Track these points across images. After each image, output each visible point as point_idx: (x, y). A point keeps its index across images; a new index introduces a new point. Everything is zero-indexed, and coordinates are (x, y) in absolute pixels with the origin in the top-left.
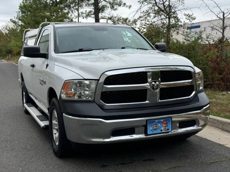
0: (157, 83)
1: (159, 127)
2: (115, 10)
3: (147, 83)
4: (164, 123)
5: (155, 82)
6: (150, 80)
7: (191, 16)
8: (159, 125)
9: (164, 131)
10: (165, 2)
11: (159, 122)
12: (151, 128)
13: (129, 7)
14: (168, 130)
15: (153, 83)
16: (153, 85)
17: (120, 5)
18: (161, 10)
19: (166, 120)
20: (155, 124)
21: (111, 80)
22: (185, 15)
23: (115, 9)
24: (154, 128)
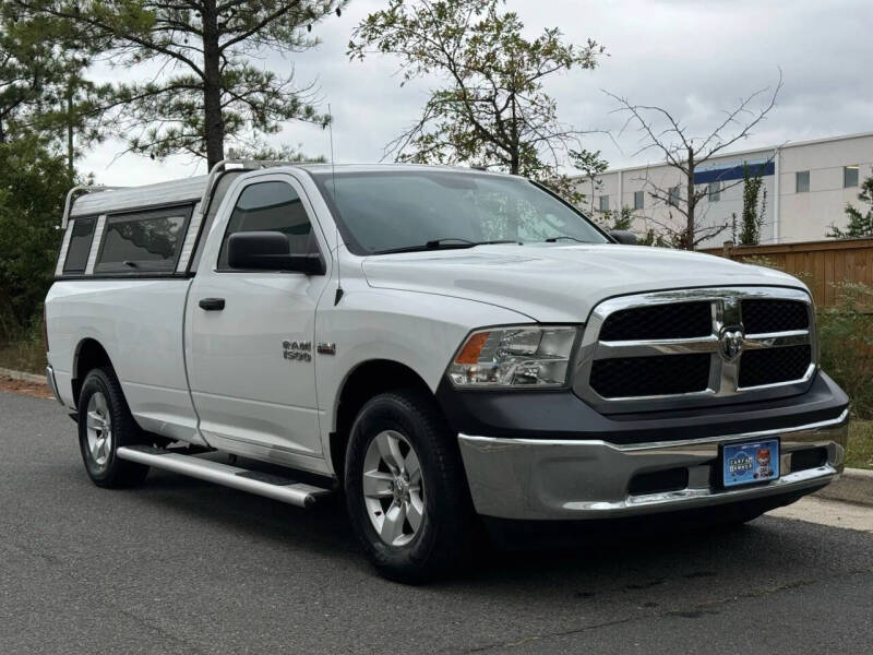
0: (737, 334)
2: (271, 130)
3: (709, 335)
4: (762, 452)
6: (718, 326)
7: (594, 157)
9: (762, 479)
10: (502, 110)
11: (750, 451)
13: (323, 121)
14: (770, 476)
15: (728, 334)
16: (728, 340)
17: (289, 115)
18: (485, 136)
19: (767, 444)
20: (740, 457)
21: (619, 325)
22: (573, 154)
23: (275, 129)
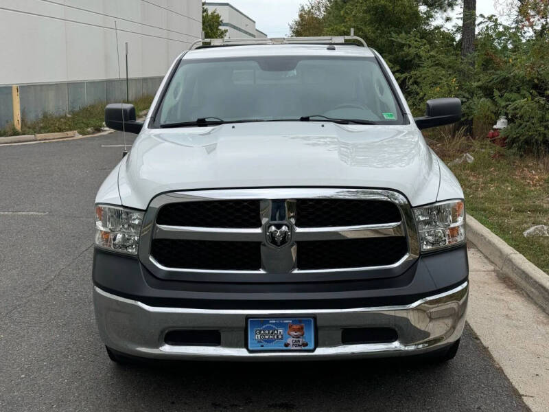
0: (284, 228)
1: (280, 337)
3: (258, 227)
4: (294, 327)
5: (279, 226)
8: (279, 331)
9: (294, 348)
11: (280, 323)
12: (258, 337)
14: (306, 345)
15: (273, 228)
16: (273, 233)
19: (300, 321)
20: (269, 328)
24: (267, 337)
